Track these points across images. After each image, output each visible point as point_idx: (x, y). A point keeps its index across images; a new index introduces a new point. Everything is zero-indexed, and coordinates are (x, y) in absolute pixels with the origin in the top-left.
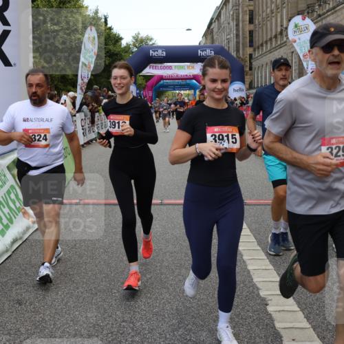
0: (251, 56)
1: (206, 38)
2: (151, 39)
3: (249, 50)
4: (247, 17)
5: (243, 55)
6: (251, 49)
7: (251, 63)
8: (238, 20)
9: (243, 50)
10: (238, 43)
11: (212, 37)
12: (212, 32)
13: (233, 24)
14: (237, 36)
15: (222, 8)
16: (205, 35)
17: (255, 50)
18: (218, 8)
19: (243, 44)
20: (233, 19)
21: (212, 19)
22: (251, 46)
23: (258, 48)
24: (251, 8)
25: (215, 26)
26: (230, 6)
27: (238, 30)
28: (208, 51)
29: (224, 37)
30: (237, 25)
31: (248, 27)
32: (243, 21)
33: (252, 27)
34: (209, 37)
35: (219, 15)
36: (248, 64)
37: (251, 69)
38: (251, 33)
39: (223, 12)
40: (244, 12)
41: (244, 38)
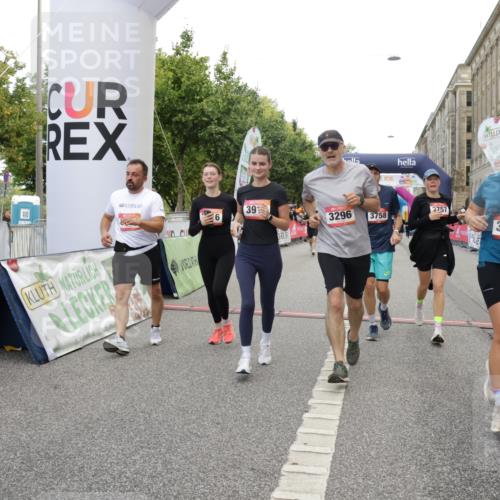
0: (468, 169)
1: (419, 149)
2: (354, 148)
3: (467, 163)
4: (465, 125)
5: (460, 168)
6: (469, 161)
7: (468, 177)
8: (454, 128)
9: (460, 162)
10: (453, 154)
11: (426, 147)
12: (426, 141)
13: (448, 132)
14: (453, 145)
15: (437, 114)
16: (418, 145)
17: (472, 162)
18: (432, 114)
19: (459, 156)
20: (449, 127)
21: (426, 127)
22: (469, 157)
23: (476, 160)
24: (470, 114)
25: (429, 134)
26: (446, 111)
27: (454, 139)
28: (409, 160)
29: (439, 147)
30: (453, 134)
31: (466, 136)
32: (460, 130)
33: (469, 136)
34: (423, 147)
35: (433, 122)
36: (465, 178)
37: (468, 184)
38: (469, 142)
39: (438, 118)
40: (461, 119)
41: (460, 148)
